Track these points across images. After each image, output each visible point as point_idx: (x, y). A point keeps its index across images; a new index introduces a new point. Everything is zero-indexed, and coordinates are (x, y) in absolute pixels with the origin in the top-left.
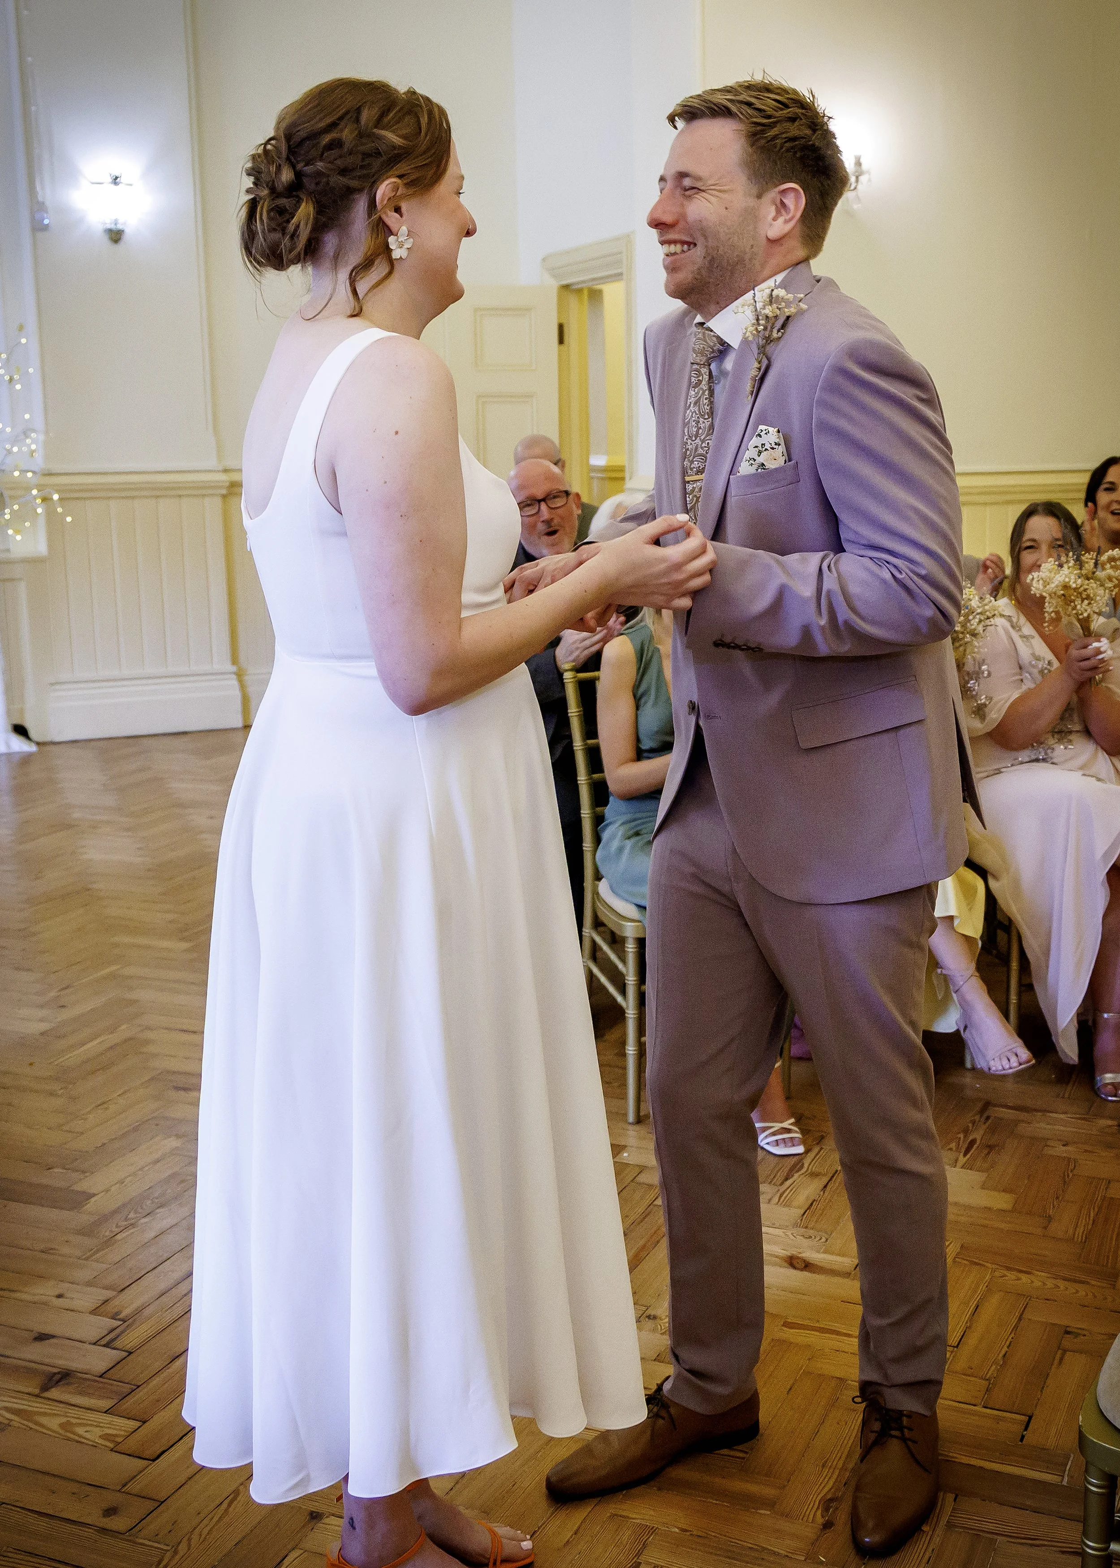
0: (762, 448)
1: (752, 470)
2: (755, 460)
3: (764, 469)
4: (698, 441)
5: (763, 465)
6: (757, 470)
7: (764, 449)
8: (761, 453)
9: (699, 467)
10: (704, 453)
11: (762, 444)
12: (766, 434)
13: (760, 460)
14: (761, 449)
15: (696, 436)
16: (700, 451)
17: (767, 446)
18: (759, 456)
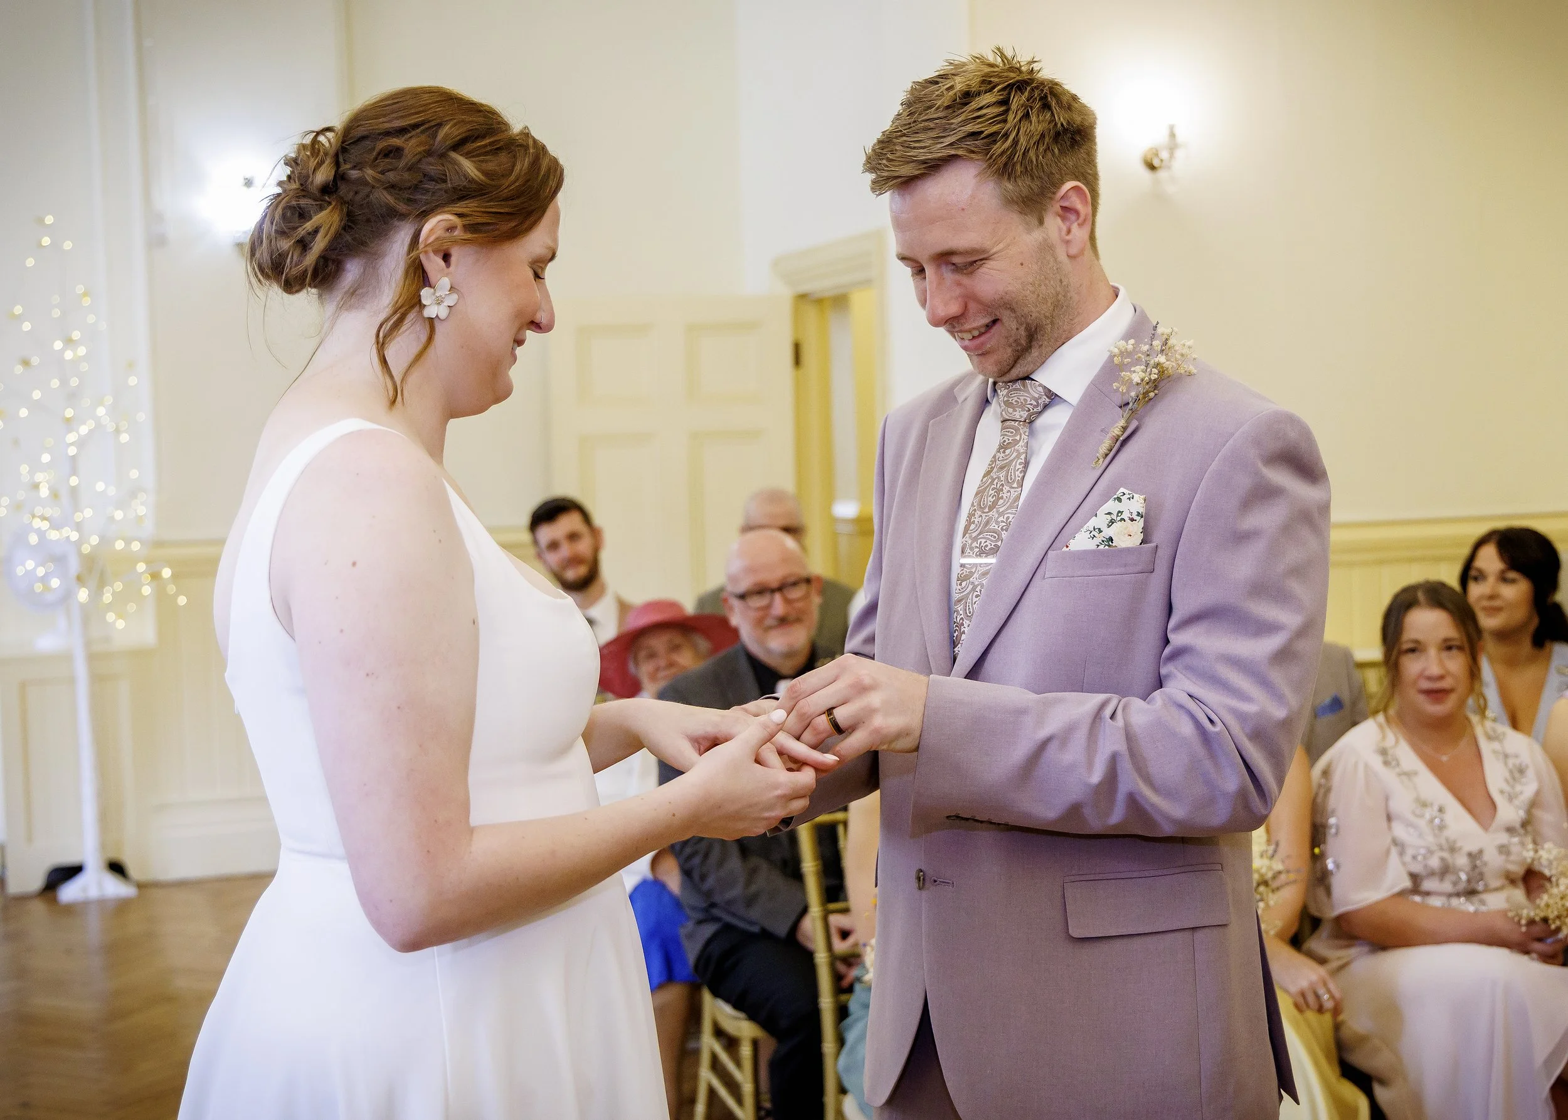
0: (1117, 516)
1: (1091, 545)
2: (1100, 531)
3: (1109, 546)
4: (994, 513)
5: (1111, 539)
6: (1098, 546)
7: (1119, 518)
8: (1113, 523)
9: (987, 546)
10: (999, 529)
11: (1119, 512)
12: (1129, 499)
13: (1108, 532)
14: (1115, 517)
15: (991, 508)
16: (993, 526)
17: (1125, 516)
18: (1109, 526)
